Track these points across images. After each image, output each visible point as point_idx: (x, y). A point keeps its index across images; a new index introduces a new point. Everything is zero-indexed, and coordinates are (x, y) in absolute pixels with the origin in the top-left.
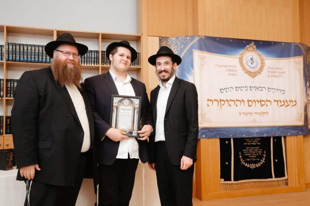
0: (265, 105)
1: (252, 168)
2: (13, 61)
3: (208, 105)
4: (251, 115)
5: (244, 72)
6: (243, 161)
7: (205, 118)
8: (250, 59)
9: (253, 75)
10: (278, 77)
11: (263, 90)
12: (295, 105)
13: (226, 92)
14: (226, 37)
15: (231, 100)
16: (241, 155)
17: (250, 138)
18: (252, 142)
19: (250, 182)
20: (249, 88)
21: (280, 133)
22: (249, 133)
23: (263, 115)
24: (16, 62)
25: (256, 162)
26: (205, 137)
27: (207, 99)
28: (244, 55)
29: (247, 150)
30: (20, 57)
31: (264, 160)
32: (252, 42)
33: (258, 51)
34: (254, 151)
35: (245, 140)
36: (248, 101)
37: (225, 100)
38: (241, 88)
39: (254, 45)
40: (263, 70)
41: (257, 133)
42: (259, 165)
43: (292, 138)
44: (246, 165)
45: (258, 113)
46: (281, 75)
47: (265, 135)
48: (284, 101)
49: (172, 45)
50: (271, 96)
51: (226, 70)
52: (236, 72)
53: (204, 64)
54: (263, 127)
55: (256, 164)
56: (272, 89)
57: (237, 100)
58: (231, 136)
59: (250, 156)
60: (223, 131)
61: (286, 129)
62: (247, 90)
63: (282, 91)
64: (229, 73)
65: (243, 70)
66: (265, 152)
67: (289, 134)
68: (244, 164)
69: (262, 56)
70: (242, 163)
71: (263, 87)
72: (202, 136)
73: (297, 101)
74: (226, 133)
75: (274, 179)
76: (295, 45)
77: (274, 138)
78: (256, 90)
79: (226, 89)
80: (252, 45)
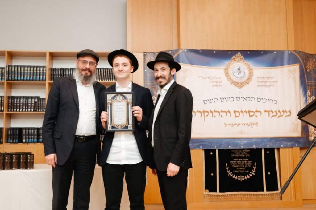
0: (254, 116)
1: (240, 180)
2: (12, 80)
4: (238, 126)
5: (229, 83)
6: (230, 172)
8: (237, 70)
9: (240, 85)
10: (269, 86)
11: (251, 101)
12: (289, 115)
13: (210, 103)
14: (210, 48)
15: (215, 111)
16: (228, 167)
17: (238, 150)
18: (241, 154)
19: (238, 194)
20: (235, 99)
21: (271, 144)
22: (237, 144)
23: (251, 126)
24: (15, 82)
25: (245, 174)
28: (230, 65)
29: (235, 162)
30: (17, 77)
31: (254, 173)
32: (238, 52)
33: (246, 61)
34: (243, 163)
35: (233, 151)
36: (235, 112)
37: (209, 111)
38: (226, 99)
39: (241, 55)
40: (251, 80)
41: (244, 144)
42: (248, 177)
43: (287, 150)
44: (234, 177)
45: (247, 124)
46: (273, 84)
47: (254, 147)
48: (276, 112)
50: (261, 106)
51: (210, 81)
52: (221, 83)
53: (186, 76)
54: (252, 138)
55: (245, 176)
56: (262, 99)
57: (222, 111)
58: (215, 147)
59: (238, 168)
60: (206, 142)
61: (279, 140)
62: (233, 101)
63: (274, 101)
64: (213, 84)
65: (228, 80)
66: (255, 164)
67: (282, 146)
68: (232, 175)
69: (251, 66)
70: (228, 175)
71: (252, 98)
73: (291, 111)
74: (210, 144)
75: (265, 192)
76: (289, 53)
77: (266, 150)
78: (243, 100)
79: (210, 101)
80: (239, 55)
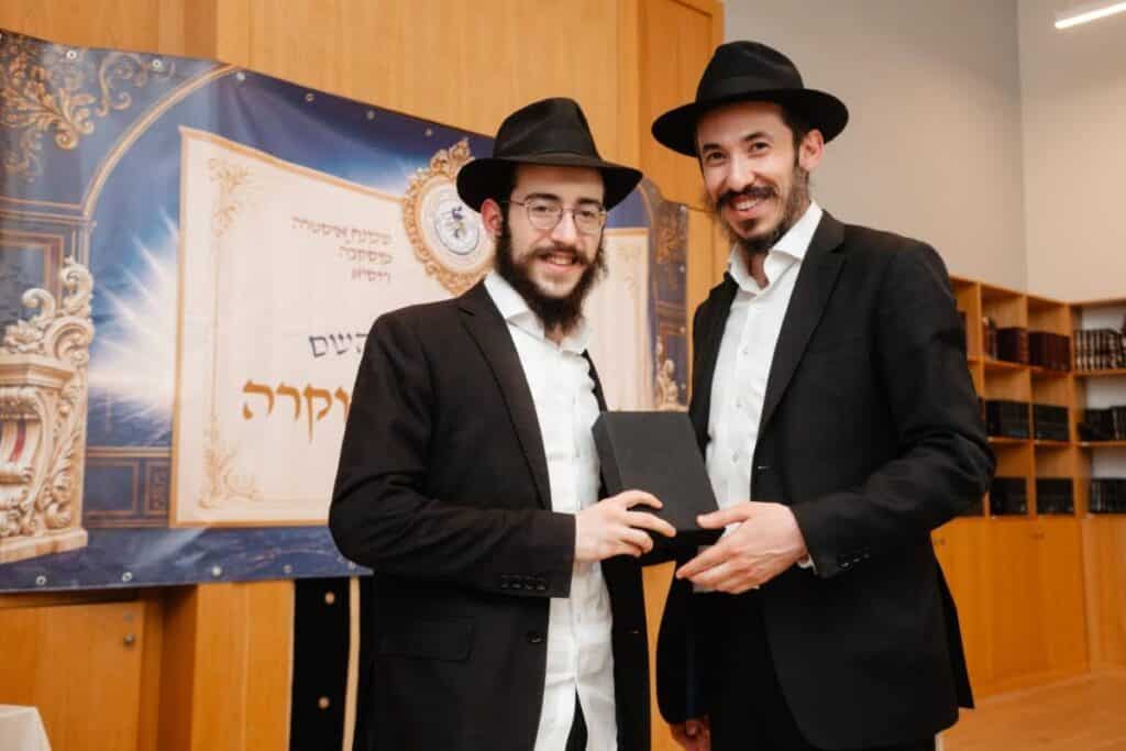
3: (247, 414)
5: (421, 268)
7: (225, 477)
8: (450, 215)
9: (460, 285)
13: (340, 353)
26: (222, 575)
27: (243, 383)
28: (423, 190)
32: (459, 140)
37: (333, 392)
39: (468, 153)
49: (62, 85)
51: (343, 249)
52: (387, 263)
53: (238, 207)
60: (317, 540)
64: (355, 264)
65: (418, 259)
72: (207, 570)
74: (329, 553)
79: (338, 341)
80: (460, 151)
